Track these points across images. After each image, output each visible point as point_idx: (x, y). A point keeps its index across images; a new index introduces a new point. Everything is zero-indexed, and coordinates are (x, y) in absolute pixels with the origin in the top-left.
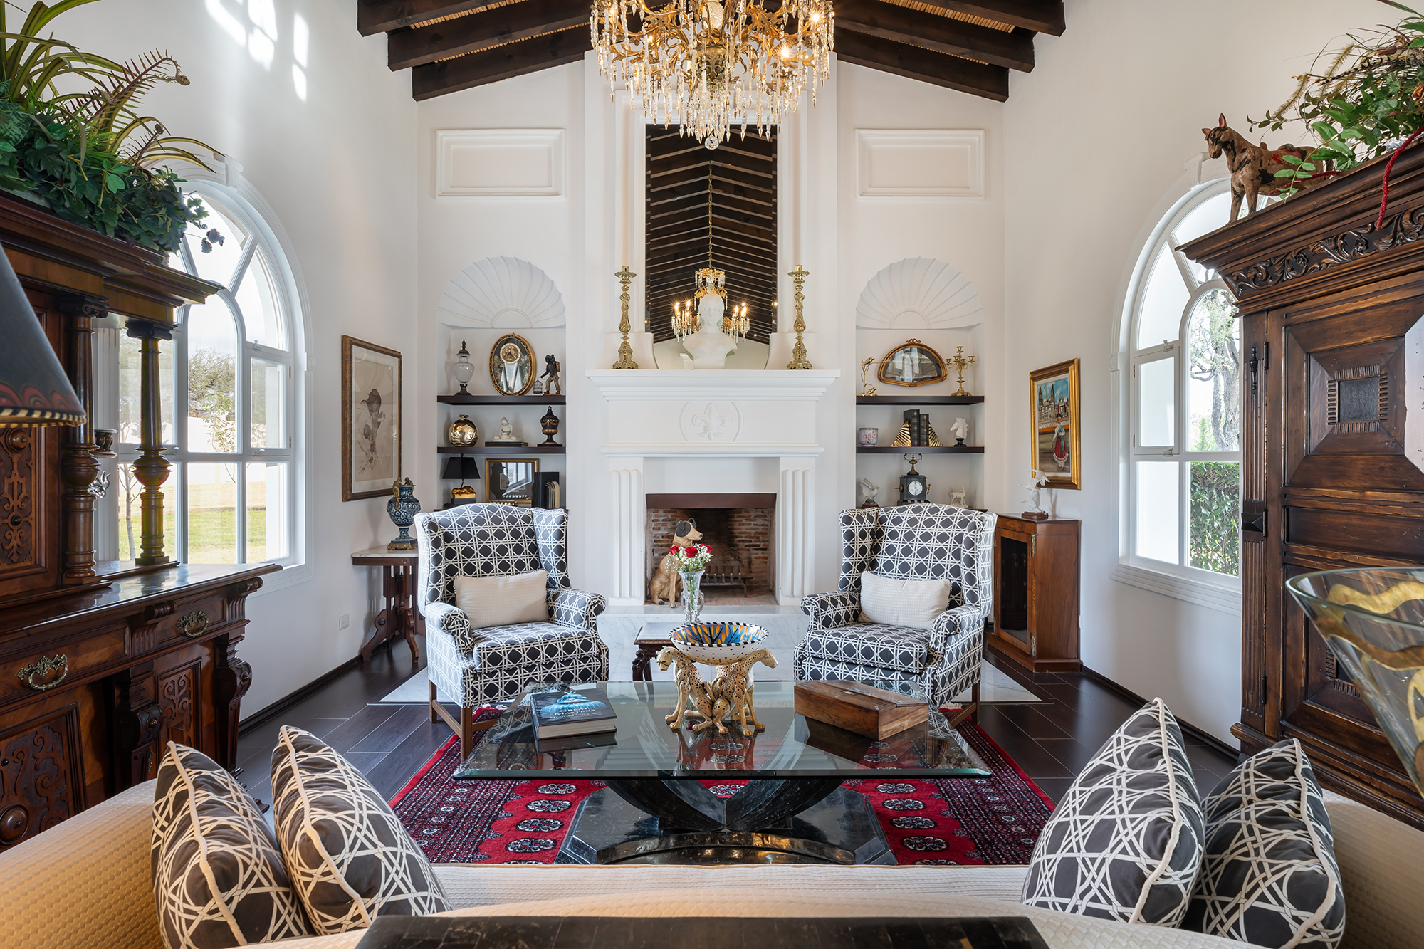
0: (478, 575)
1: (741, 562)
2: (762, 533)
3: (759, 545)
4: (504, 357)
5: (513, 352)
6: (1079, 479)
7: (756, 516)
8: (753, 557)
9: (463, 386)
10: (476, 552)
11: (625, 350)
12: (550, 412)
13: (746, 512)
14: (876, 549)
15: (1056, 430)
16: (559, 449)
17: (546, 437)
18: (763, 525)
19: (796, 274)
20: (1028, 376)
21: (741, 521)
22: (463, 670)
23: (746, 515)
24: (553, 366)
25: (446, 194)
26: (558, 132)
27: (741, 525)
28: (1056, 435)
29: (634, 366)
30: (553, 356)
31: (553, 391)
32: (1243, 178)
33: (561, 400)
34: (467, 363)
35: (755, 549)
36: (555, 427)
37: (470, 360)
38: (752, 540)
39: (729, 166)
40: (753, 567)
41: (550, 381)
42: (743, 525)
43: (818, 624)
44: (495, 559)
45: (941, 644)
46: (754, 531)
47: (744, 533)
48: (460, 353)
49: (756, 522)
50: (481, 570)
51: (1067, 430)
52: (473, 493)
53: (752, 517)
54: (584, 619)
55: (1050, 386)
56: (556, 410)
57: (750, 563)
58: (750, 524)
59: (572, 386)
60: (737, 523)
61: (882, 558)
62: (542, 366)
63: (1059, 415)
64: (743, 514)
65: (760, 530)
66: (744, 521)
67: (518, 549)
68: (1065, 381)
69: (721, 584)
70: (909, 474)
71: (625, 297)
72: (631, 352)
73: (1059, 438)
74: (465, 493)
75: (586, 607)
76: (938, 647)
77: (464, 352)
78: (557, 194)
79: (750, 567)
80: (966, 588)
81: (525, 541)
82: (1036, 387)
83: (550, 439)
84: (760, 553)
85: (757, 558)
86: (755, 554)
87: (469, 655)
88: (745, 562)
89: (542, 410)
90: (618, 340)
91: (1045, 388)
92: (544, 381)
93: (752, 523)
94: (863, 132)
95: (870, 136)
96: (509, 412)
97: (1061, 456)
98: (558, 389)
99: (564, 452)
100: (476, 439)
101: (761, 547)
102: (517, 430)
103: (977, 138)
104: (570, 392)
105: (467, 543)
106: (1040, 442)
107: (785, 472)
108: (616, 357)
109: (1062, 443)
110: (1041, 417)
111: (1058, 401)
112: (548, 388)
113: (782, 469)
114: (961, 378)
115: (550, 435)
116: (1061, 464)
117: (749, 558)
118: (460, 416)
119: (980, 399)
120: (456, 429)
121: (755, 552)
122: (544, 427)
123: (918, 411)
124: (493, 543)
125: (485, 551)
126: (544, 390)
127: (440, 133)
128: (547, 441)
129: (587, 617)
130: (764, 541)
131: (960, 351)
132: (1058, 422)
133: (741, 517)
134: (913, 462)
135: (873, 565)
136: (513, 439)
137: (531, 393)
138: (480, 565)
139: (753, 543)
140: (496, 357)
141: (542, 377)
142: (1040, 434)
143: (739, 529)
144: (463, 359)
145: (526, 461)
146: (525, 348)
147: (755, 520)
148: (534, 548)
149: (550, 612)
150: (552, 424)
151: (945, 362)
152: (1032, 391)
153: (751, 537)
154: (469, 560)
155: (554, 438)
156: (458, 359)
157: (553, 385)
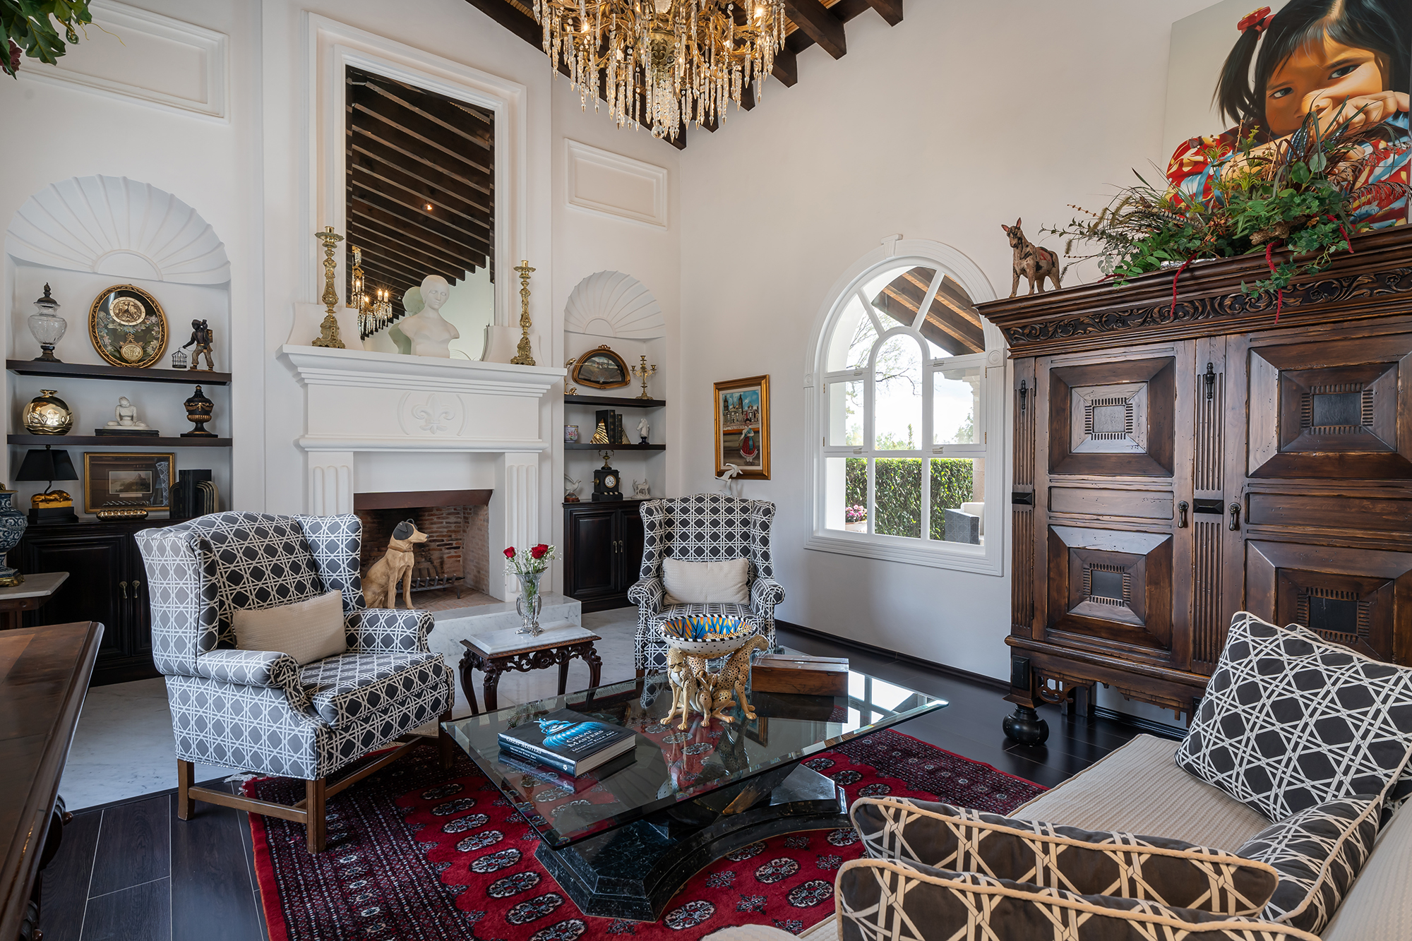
0: (252, 606)
1: (432, 563)
2: (455, 531)
3: (452, 544)
4: (117, 315)
5: (132, 309)
6: (769, 471)
7: (449, 514)
8: (445, 556)
9: (47, 349)
10: (245, 576)
11: (330, 326)
12: (199, 394)
13: (437, 510)
14: (670, 537)
15: (744, 432)
16: (219, 441)
17: (194, 425)
18: (455, 523)
19: (522, 268)
20: (712, 387)
21: (432, 519)
22: (315, 730)
23: (437, 513)
24: (204, 334)
26: (218, 36)
27: (432, 524)
28: (743, 436)
29: (341, 345)
30: (205, 322)
31: (203, 366)
32: (1027, 265)
34: (54, 316)
35: (448, 549)
36: (207, 412)
37: (58, 313)
38: (444, 539)
39: (369, 134)
40: (446, 567)
41: (198, 353)
42: (435, 523)
43: (649, 611)
44: (271, 583)
45: (770, 613)
46: (446, 530)
47: (436, 532)
48: (40, 301)
49: (448, 520)
50: (256, 600)
51: (757, 432)
52: (67, 499)
53: (444, 515)
54: (416, 641)
55: (737, 395)
56: (208, 391)
57: (442, 563)
58: (442, 523)
60: (427, 522)
61: (677, 544)
63: (747, 420)
64: (435, 512)
65: (453, 528)
66: (435, 520)
67: (295, 568)
68: (755, 393)
69: (432, 588)
70: (602, 468)
71: (329, 262)
72: (338, 328)
73: (747, 438)
74: (55, 500)
75: (417, 627)
76: (768, 616)
77: (47, 299)
78: (217, 115)
79: (442, 568)
80: (760, 563)
81: (301, 557)
82: (721, 396)
83: (199, 427)
84: (453, 552)
85: (449, 557)
86: (447, 553)
87: (311, 709)
88: (437, 562)
90: (317, 313)
91: (732, 397)
92: (188, 354)
93: (444, 521)
94: (572, 143)
95: (578, 149)
97: (749, 452)
98: (210, 363)
99: (229, 444)
100: (70, 424)
101: (454, 545)
103: (661, 175)
105: (232, 566)
106: (724, 442)
107: (511, 467)
108: (315, 333)
109: (751, 443)
110: (726, 421)
111: (746, 408)
112: (196, 362)
113: (507, 464)
114: (644, 383)
115: (199, 423)
116: (750, 459)
117: (442, 558)
118: (43, 391)
119: (663, 403)
120: (34, 410)
121: (447, 551)
122: (191, 412)
123: (614, 411)
124: (265, 562)
125: (257, 574)
126: (189, 365)
128: (196, 429)
129: (419, 638)
130: (457, 540)
131: (643, 360)
132: (746, 425)
133: (432, 515)
134: (606, 457)
135: (669, 552)
137: (170, 368)
138: (254, 593)
139: (445, 542)
140: (102, 314)
141: (184, 347)
142: (724, 434)
143: (430, 528)
144: (46, 311)
146: (151, 306)
147: (448, 518)
148: (314, 565)
149: (351, 640)
150: (200, 408)
151: (630, 368)
152: (717, 401)
153: (443, 536)
154: (238, 587)
155: (205, 425)
156: (36, 309)
157: (202, 357)
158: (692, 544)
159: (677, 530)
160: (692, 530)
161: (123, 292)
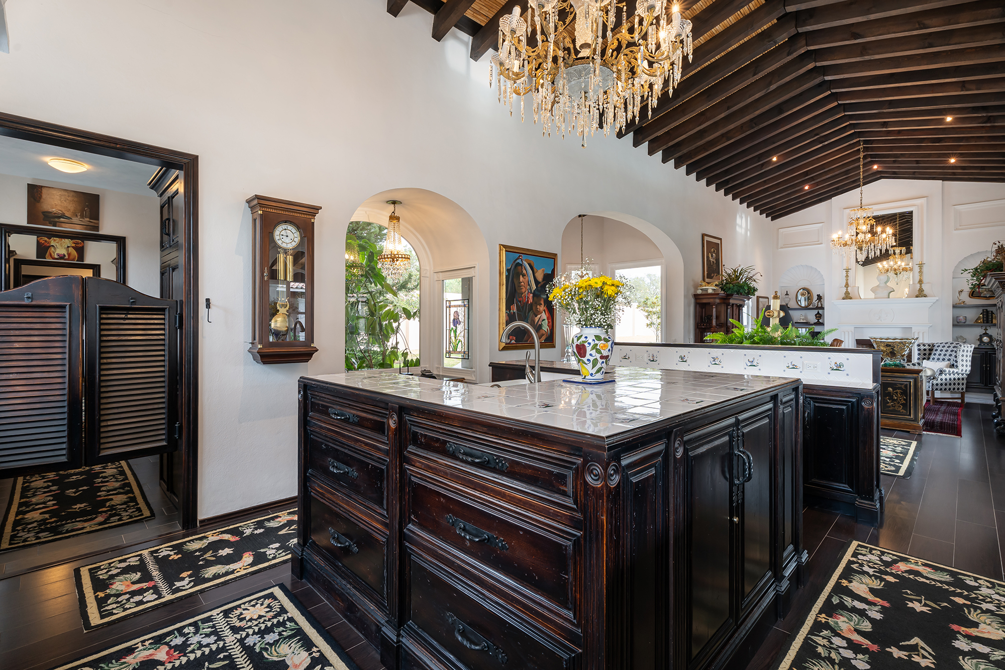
4: (801, 295)
5: (805, 293)
9: (787, 304)
11: (846, 293)
12: (818, 312)
16: (822, 324)
17: (817, 320)
19: (919, 264)
24: (820, 298)
25: (782, 248)
26: (822, 224)
29: (851, 298)
30: (819, 294)
31: (820, 306)
33: (822, 308)
36: (820, 317)
37: (789, 297)
41: (818, 302)
56: (821, 312)
59: (826, 305)
62: (815, 298)
70: (984, 334)
71: (847, 277)
72: (849, 294)
77: (787, 294)
78: (821, 244)
83: (818, 321)
89: (816, 312)
90: (844, 290)
92: (816, 302)
96: (803, 312)
98: (822, 305)
99: (824, 325)
102: (806, 318)
104: (826, 306)
107: (914, 332)
108: (844, 296)
112: (818, 305)
115: (818, 320)
122: (816, 317)
123: (986, 309)
126: (816, 305)
127: (780, 230)
134: (986, 329)
136: (805, 321)
137: (811, 307)
140: (798, 295)
144: (787, 297)
145: (806, 328)
146: (809, 292)
150: (819, 316)
155: (820, 320)
156: (785, 297)
157: (819, 303)
158: (936, 357)
159: (934, 352)
160: (938, 353)
161: (804, 289)
